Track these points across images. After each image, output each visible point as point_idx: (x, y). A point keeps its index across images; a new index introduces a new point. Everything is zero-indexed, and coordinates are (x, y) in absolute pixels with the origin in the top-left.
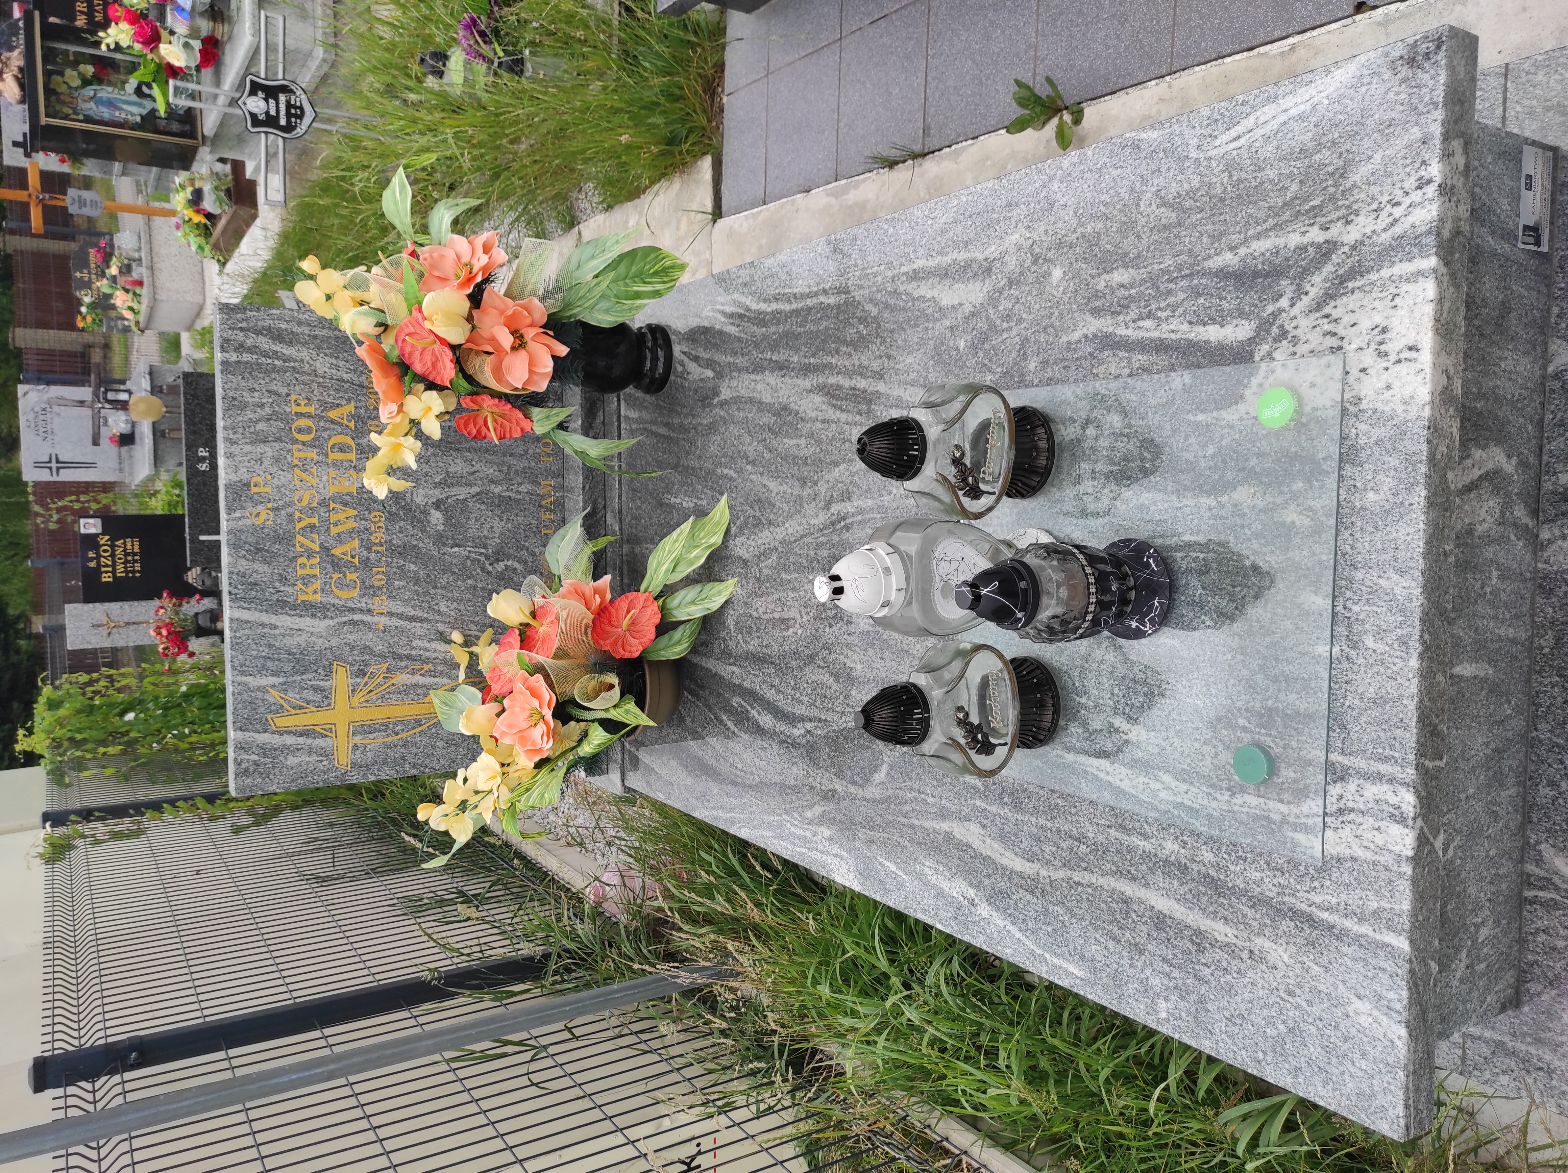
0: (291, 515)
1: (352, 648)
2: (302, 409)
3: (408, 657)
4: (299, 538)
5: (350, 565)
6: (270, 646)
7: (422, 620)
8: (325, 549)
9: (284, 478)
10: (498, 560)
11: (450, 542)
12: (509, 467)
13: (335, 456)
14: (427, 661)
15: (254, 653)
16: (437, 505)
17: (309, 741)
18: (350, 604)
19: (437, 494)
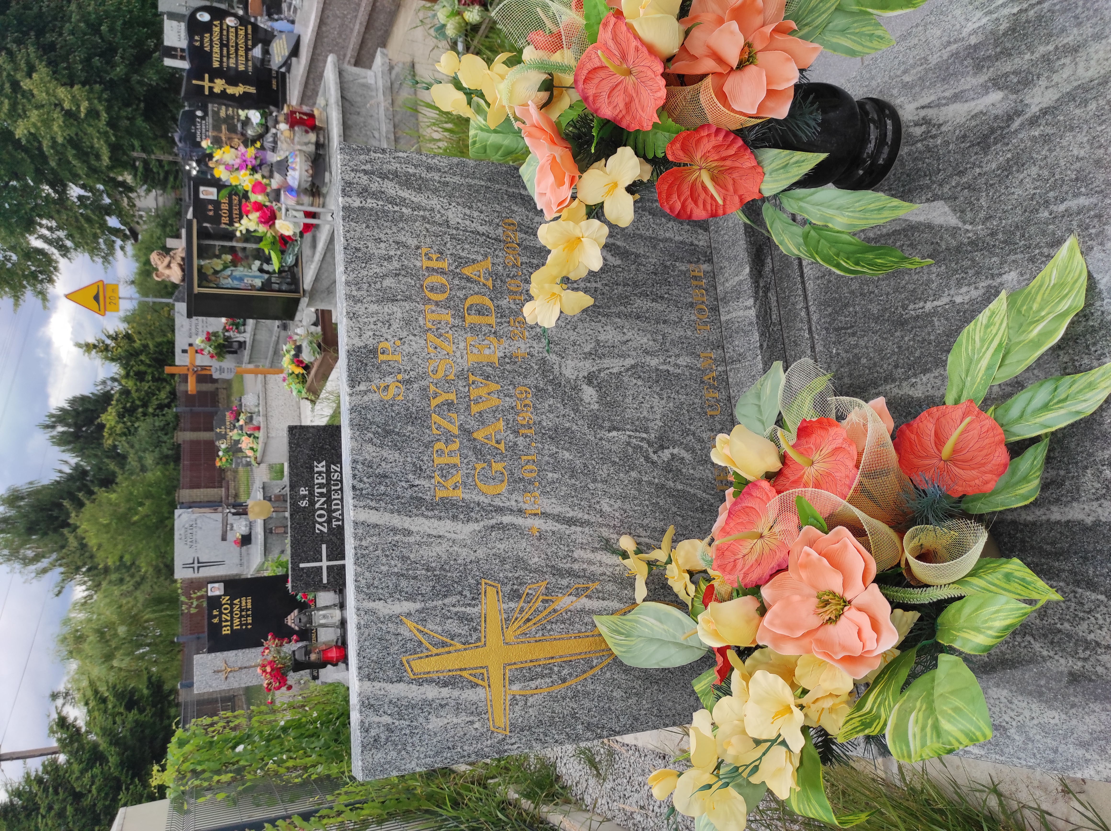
0: (424, 389)
1: (503, 561)
2: (434, 264)
3: (570, 573)
4: (435, 417)
5: (496, 453)
6: (404, 559)
7: (582, 523)
8: (466, 432)
9: (416, 344)
10: (662, 447)
11: (607, 424)
12: (664, 336)
13: (472, 319)
14: (592, 578)
15: (385, 569)
16: (590, 379)
17: (456, 693)
18: (497, 502)
19: (588, 366)
